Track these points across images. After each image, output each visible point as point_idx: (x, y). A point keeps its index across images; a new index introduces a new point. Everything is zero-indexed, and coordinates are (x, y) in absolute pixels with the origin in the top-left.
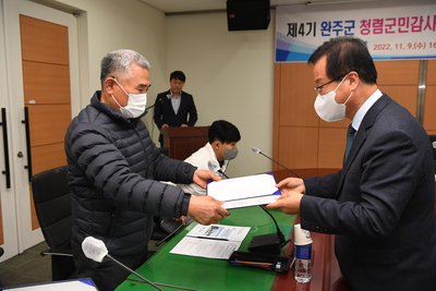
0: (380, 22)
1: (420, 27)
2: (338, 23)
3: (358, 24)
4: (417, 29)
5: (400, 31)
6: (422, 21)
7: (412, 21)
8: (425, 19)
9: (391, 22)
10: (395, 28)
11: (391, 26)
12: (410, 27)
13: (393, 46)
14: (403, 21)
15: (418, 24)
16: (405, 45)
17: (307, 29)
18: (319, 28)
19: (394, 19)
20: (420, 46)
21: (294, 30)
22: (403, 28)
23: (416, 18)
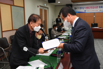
0: (88, 7)
2: (82, 7)
3: (85, 8)
4: (93, 8)
10: (90, 8)
13: (90, 11)
16: (92, 11)
17: (77, 8)
18: (79, 8)
21: (75, 8)
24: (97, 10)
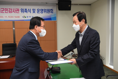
1: (11, 12)
4: (10, 12)
5: (6, 12)
6: (11, 10)
7: (9, 10)
8: (12, 9)
9: (3, 10)
10: (4, 11)
11: (3, 11)
12: (8, 11)
13: (4, 17)
14: (6, 10)
15: (10, 11)
16: (8, 17)
19: (4, 9)
20: (12, 17)
22: (7, 12)
23: (10, 9)
24: (19, 17)
